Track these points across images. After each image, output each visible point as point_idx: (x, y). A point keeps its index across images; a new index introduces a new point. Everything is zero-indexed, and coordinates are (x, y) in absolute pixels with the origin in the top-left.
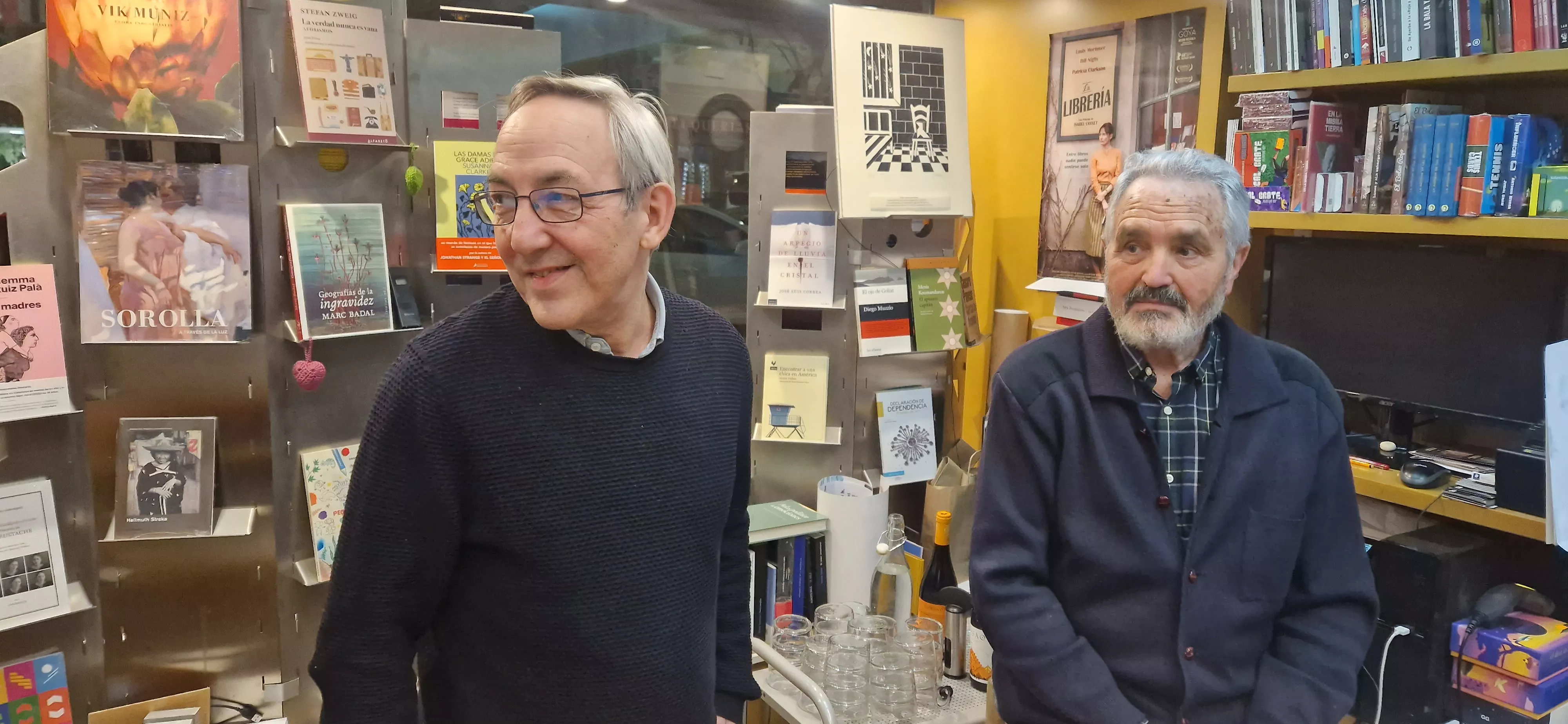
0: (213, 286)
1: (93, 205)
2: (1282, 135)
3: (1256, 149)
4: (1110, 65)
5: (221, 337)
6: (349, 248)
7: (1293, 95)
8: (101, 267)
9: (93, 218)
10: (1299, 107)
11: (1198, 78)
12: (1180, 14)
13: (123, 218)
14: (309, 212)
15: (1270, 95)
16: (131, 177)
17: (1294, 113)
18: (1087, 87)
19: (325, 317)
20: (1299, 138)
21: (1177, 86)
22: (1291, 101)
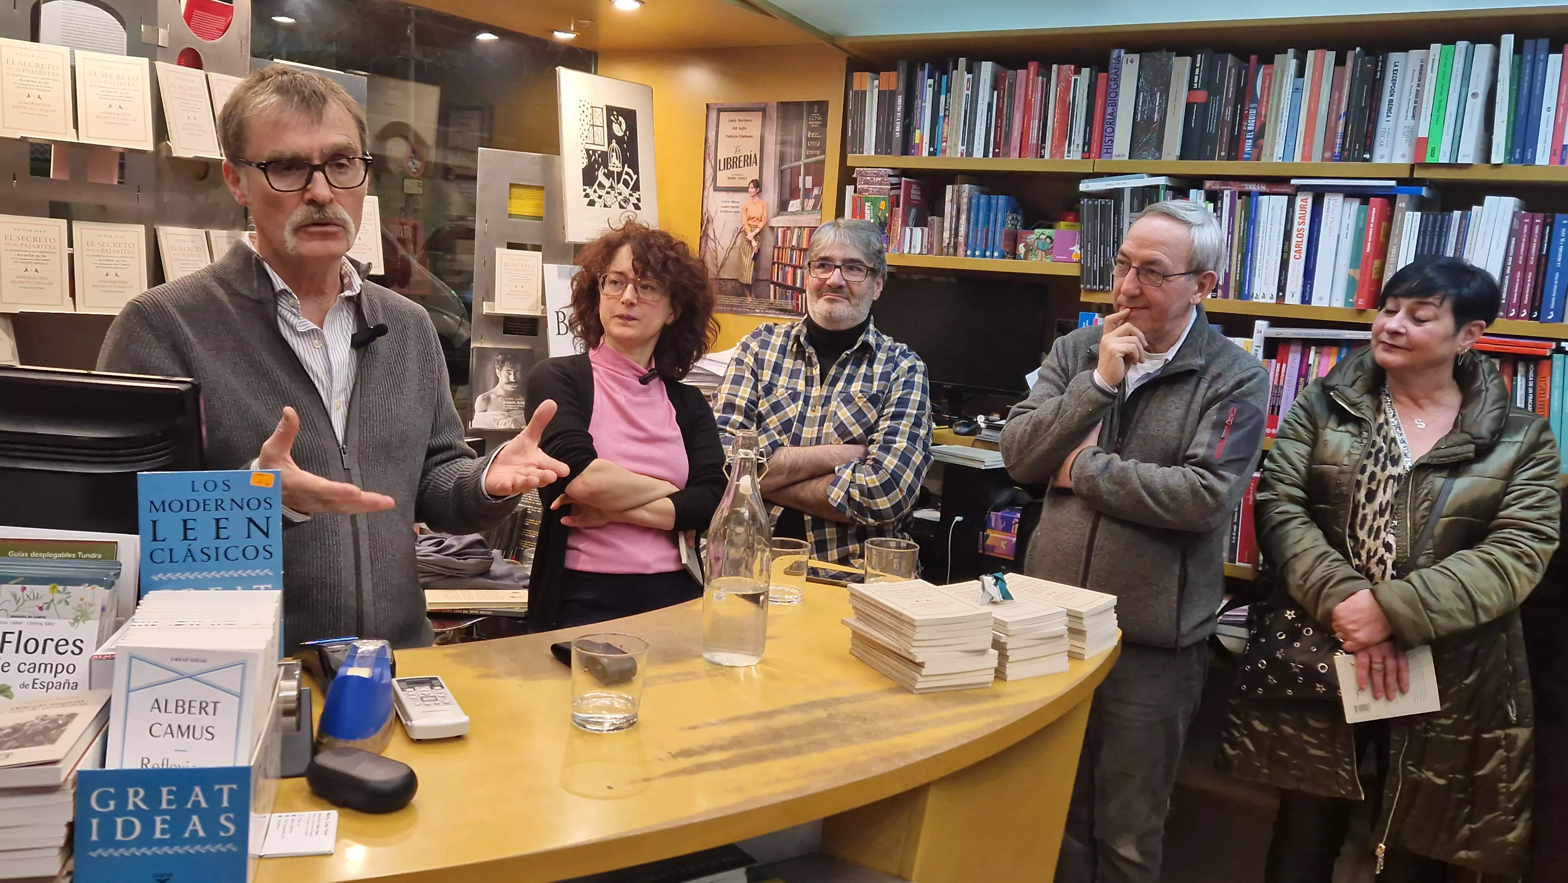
2: (884, 200)
3: (866, 208)
4: (757, 135)
7: (890, 172)
10: (894, 180)
11: (824, 152)
12: (809, 103)
15: (875, 171)
17: (892, 184)
18: (738, 150)
20: (894, 202)
21: (807, 158)
22: (890, 176)
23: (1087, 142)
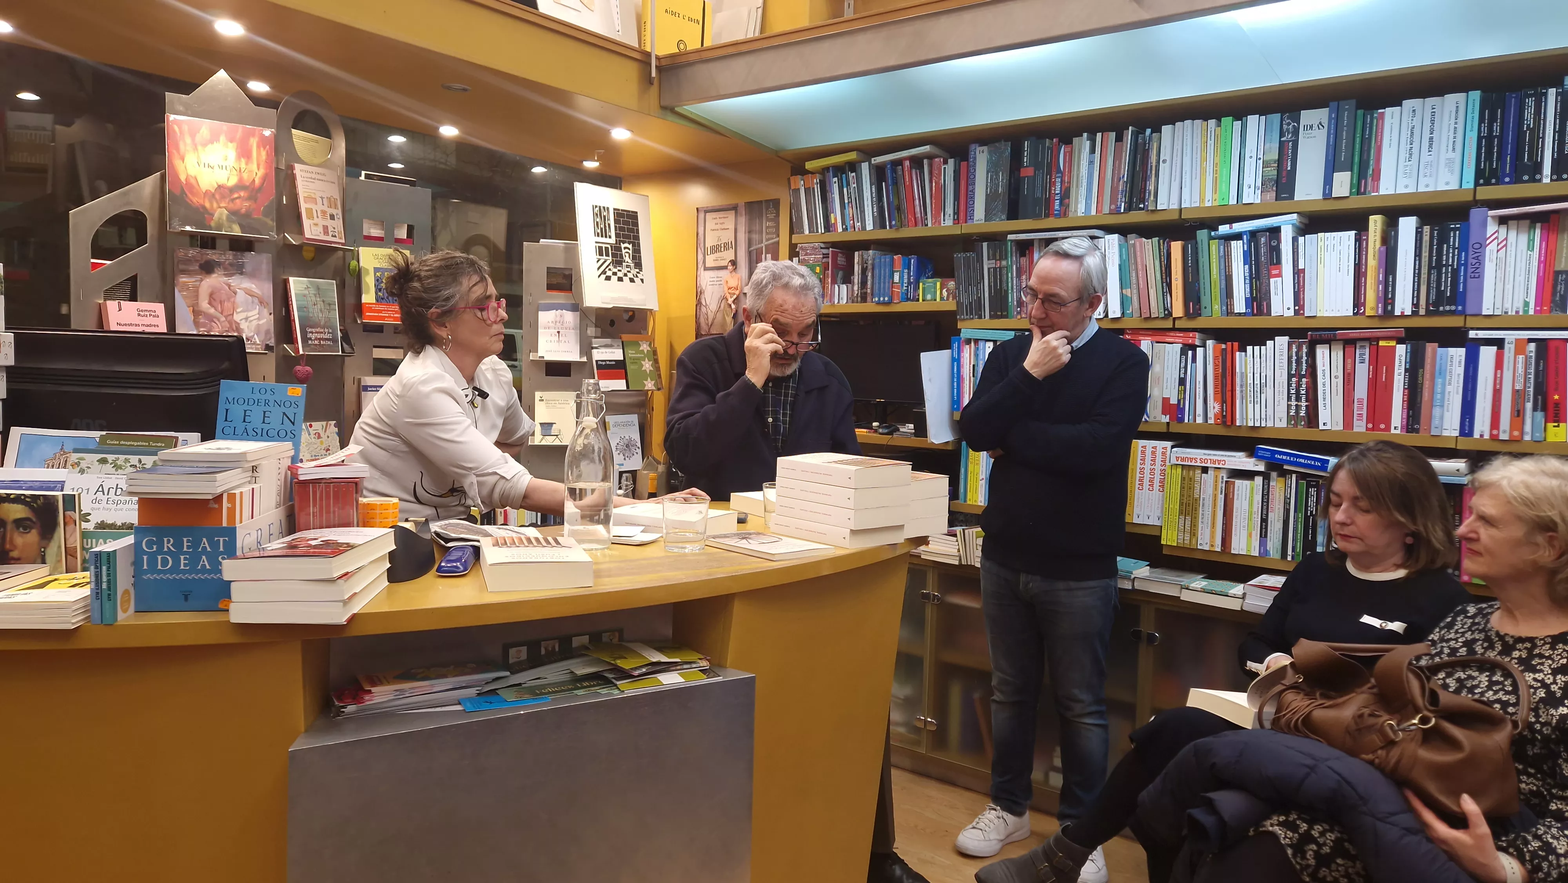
0: (252, 321)
1: (184, 272)
2: (818, 265)
4: (732, 227)
5: (257, 349)
6: (320, 305)
7: (822, 245)
8: (189, 307)
9: (183, 279)
10: (825, 251)
11: (778, 236)
12: (767, 201)
13: (202, 280)
14: (302, 282)
15: (812, 245)
16: (205, 258)
17: (823, 254)
18: (719, 239)
19: (310, 342)
20: (826, 267)
21: (767, 240)
23: (956, 213)
